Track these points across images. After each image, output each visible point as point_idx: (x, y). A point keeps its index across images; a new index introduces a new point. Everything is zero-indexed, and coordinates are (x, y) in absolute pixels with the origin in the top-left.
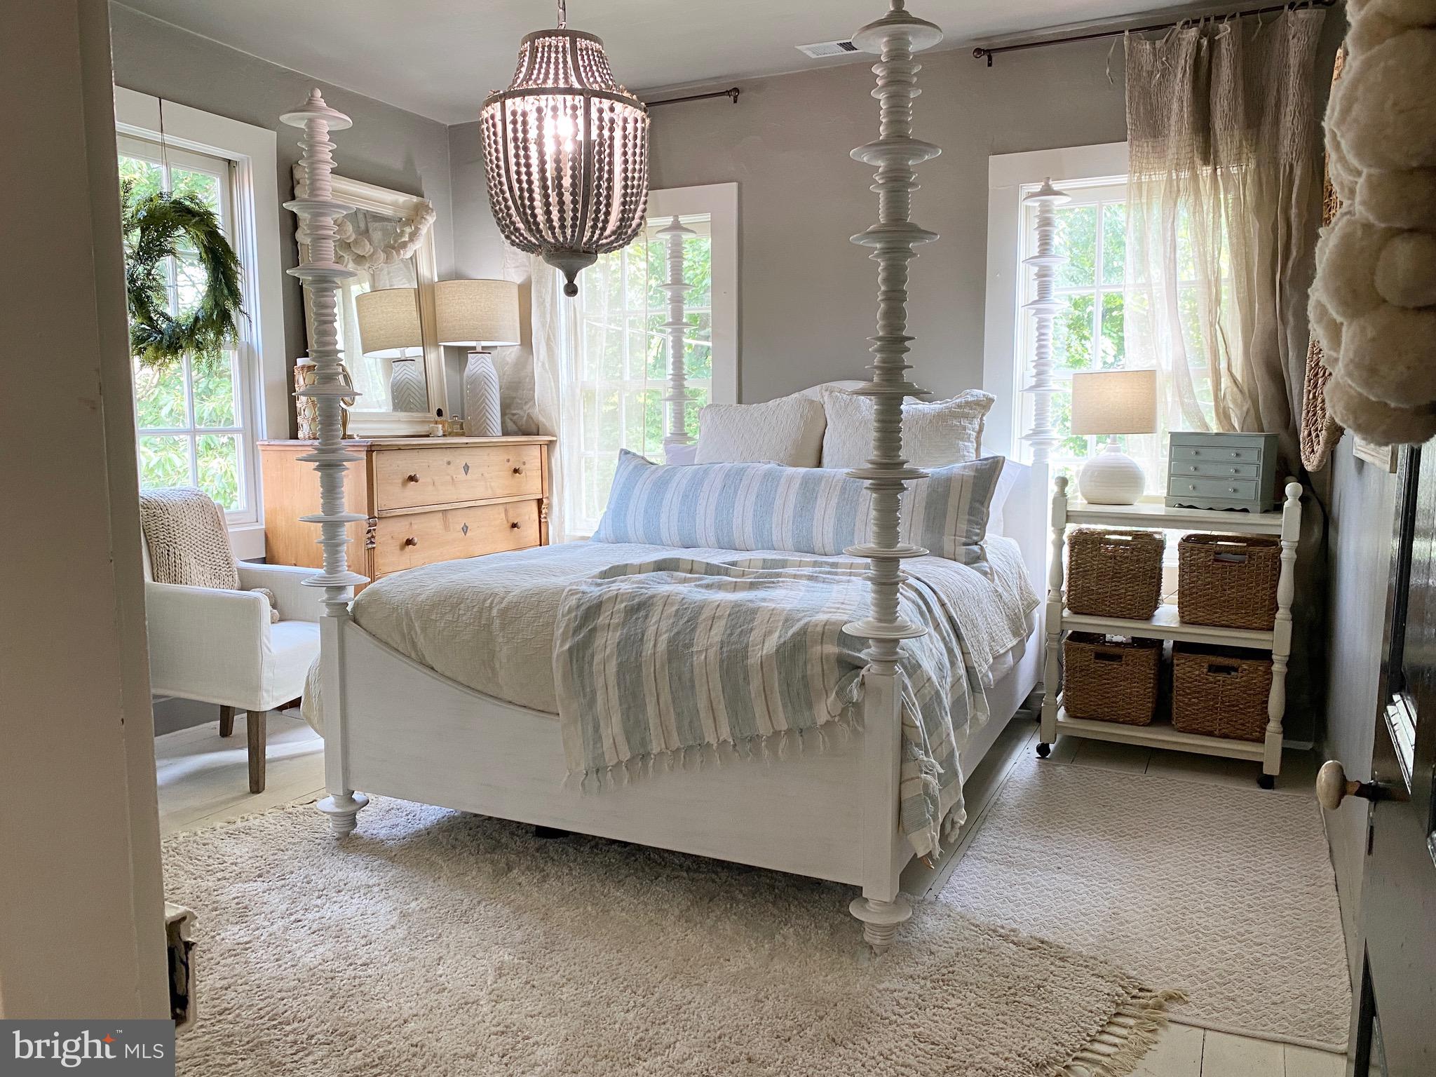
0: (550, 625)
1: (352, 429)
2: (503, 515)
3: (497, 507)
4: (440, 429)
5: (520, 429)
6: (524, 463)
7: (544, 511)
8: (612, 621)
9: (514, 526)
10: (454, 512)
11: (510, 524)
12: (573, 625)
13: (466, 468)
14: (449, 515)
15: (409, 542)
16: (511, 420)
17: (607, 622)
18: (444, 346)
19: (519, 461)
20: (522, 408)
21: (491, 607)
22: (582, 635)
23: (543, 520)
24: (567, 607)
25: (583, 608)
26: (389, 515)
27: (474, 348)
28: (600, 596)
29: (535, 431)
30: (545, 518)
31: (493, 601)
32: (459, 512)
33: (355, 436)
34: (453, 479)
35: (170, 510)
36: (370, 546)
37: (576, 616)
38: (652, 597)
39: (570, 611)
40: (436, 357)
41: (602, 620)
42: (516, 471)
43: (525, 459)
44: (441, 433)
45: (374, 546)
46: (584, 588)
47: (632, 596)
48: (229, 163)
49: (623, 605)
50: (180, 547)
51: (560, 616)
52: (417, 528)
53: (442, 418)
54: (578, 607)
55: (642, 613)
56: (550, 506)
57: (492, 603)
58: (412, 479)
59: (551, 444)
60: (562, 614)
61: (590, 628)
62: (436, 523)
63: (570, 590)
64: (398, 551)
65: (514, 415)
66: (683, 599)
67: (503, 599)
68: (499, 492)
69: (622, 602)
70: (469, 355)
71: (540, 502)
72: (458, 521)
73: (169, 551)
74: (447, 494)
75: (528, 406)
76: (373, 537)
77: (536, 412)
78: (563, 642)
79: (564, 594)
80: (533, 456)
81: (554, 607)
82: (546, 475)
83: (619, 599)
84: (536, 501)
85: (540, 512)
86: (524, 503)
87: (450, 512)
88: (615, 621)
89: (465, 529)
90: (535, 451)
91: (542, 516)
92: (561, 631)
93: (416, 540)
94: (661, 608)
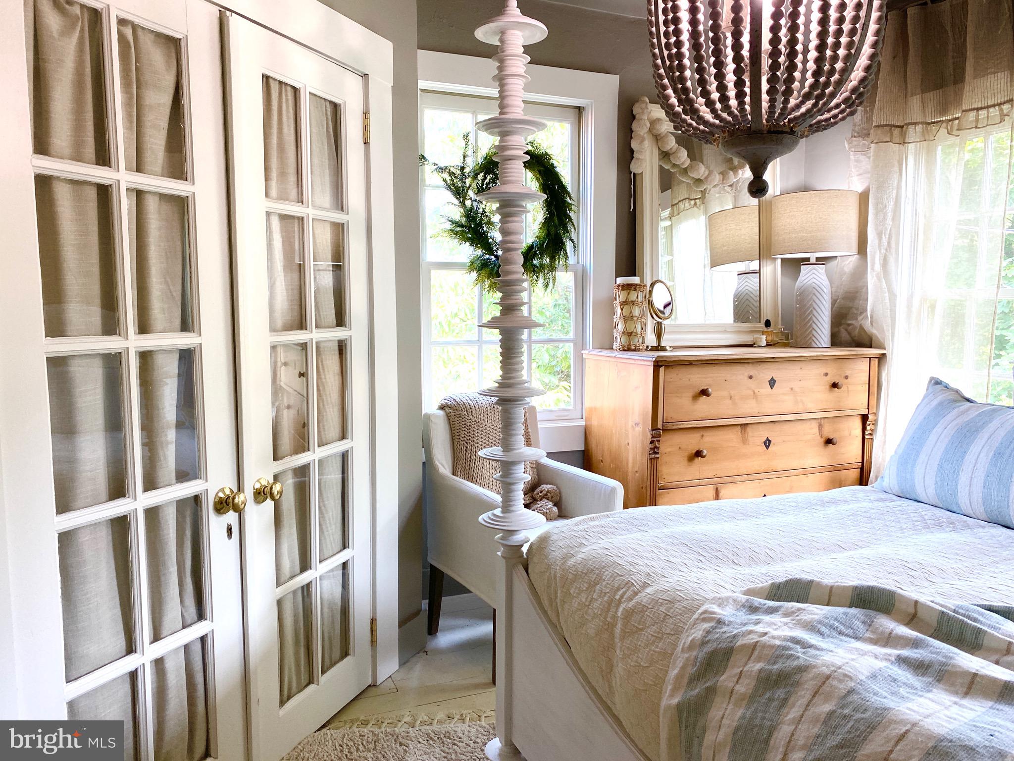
0: (667, 656)
1: (668, 340)
2: (816, 430)
3: (809, 423)
4: (763, 341)
5: (854, 340)
6: (846, 377)
7: (868, 428)
8: (737, 687)
9: (829, 441)
10: (755, 426)
11: (822, 440)
12: (691, 670)
13: (772, 383)
14: (749, 429)
15: (699, 454)
16: (846, 330)
17: (731, 685)
18: (782, 259)
19: (840, 376)
20: (857, 319)
21: (619, 602)
22: (697, 691)
23: (867, 437)
24: (690, 639)
25: (708, 648)
26: (675, 427)
27: (808, 259)
28: (735, 636)
29: (867, 342)
30: (871, 434)
31: (624, 593)
32: (760, 427)
33: (668, 348)
34: (754, 393)
35: (474, 412)
36: (653, 456)
37: (696, 658)
38: (803, 669)
39: (691, 647)
40: (772, 271)
41: (726, 680)
42: (835, 385)
43: (848, 373)
44: (764, 343)
45: (657, 456)
46: (726, 613)
47: (779, 653)
48: (579, 110)
49: (759, 666)
50: (476, 445)
51: (679, 649)
52: (707, 441)
53: (770, 329)
54: (704, 643)
55: (780, 693)
56: (875, 423)
57: (622, 597)
58: (704, 393)
59: (882, 358)
60: (682, 649)
61: (707, 685)
62: (731, 438)
63: (705, 612)
64: (685, 462)
65: (849, 325)
66: (851, 691)
67: (636, 594)
68: (811, 406)
69: (759, 659)
70: (802, 266)
71: (865, 418)
72: (757, 436)
73: (467, 447)
74: (748, 408)
75: (861, 317)
76: (656, 447)
77: (867, 325)
78: (675, 689)
79: (696, 616)
80: (859, 371)
81: (678, 632)
82: (875, 388)
83: (756, 653)
84: (859, 417)
85: (864, 429)
86: (845, 419)
87: (750, 426)
88: (741, 689)
89: (768, 443)
90: (864, 365)
91: (867, 433)
92: (676, 671)
93: (705, 452)
94: (808, 696)
